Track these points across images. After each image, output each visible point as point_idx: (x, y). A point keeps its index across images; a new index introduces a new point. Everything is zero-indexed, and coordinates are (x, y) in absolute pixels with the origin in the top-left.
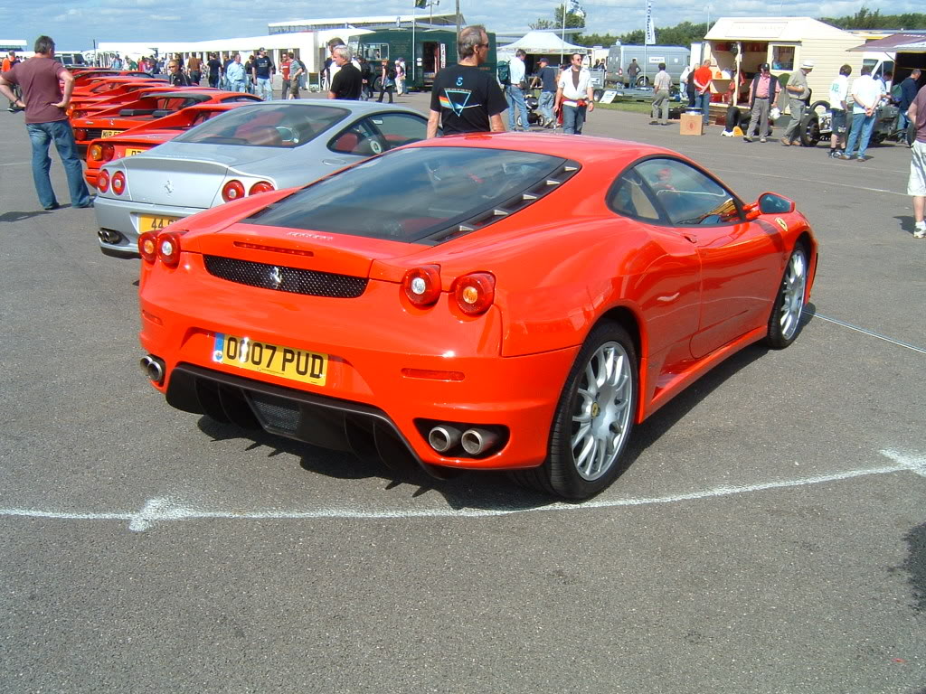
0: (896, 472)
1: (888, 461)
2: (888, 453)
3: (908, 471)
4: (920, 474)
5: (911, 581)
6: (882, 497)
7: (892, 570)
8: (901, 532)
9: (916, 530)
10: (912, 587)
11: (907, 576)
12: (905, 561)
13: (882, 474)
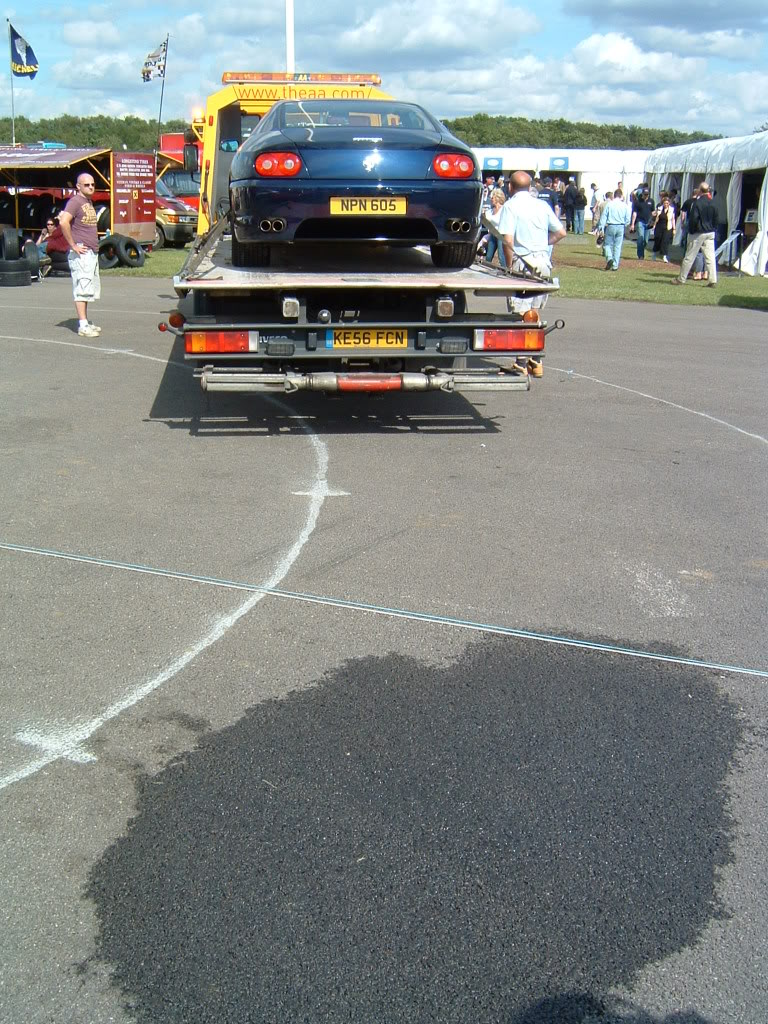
0: (45, 767)
1: (31, 752)
2: (27, 737)
3: (61, 761)
4: (78, 759)
5: (116, 979)
6: (36, 823)
7: (82, 968)
8: (77, 883)
9: (98, 870)
10: (119, 992)
11: (106, 970)
12: (97, 938)
13: (26, 779)
